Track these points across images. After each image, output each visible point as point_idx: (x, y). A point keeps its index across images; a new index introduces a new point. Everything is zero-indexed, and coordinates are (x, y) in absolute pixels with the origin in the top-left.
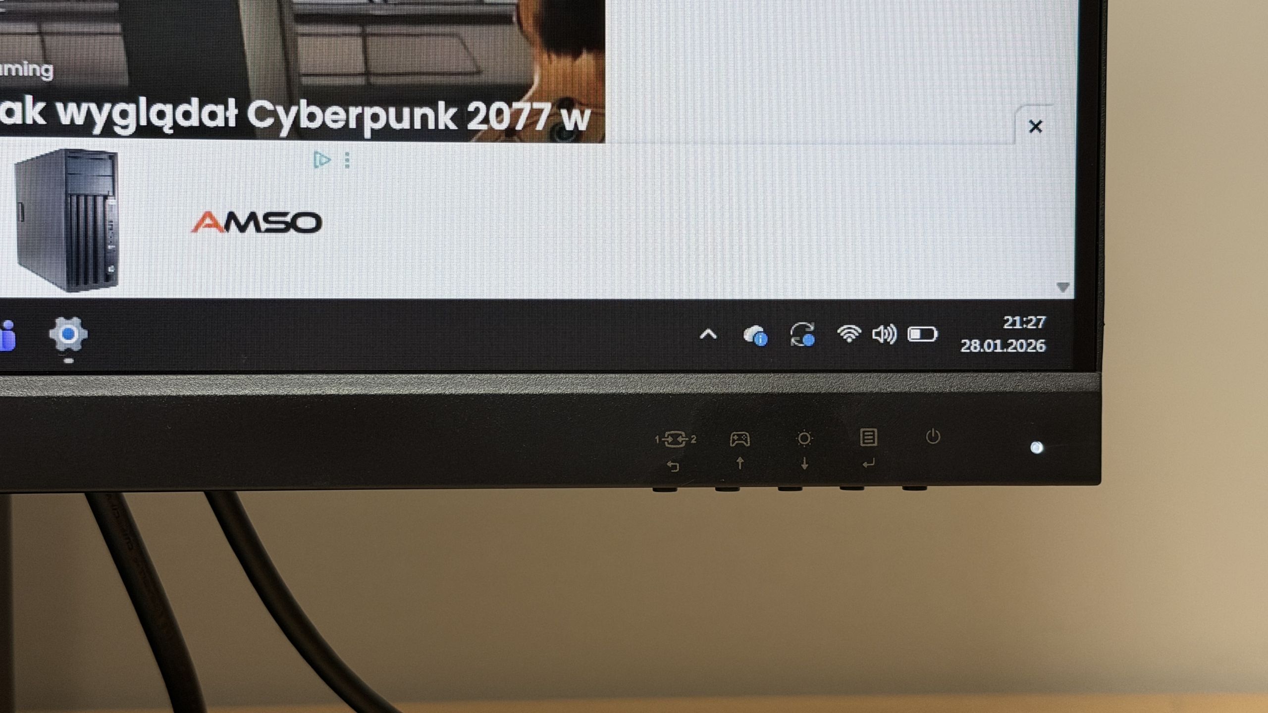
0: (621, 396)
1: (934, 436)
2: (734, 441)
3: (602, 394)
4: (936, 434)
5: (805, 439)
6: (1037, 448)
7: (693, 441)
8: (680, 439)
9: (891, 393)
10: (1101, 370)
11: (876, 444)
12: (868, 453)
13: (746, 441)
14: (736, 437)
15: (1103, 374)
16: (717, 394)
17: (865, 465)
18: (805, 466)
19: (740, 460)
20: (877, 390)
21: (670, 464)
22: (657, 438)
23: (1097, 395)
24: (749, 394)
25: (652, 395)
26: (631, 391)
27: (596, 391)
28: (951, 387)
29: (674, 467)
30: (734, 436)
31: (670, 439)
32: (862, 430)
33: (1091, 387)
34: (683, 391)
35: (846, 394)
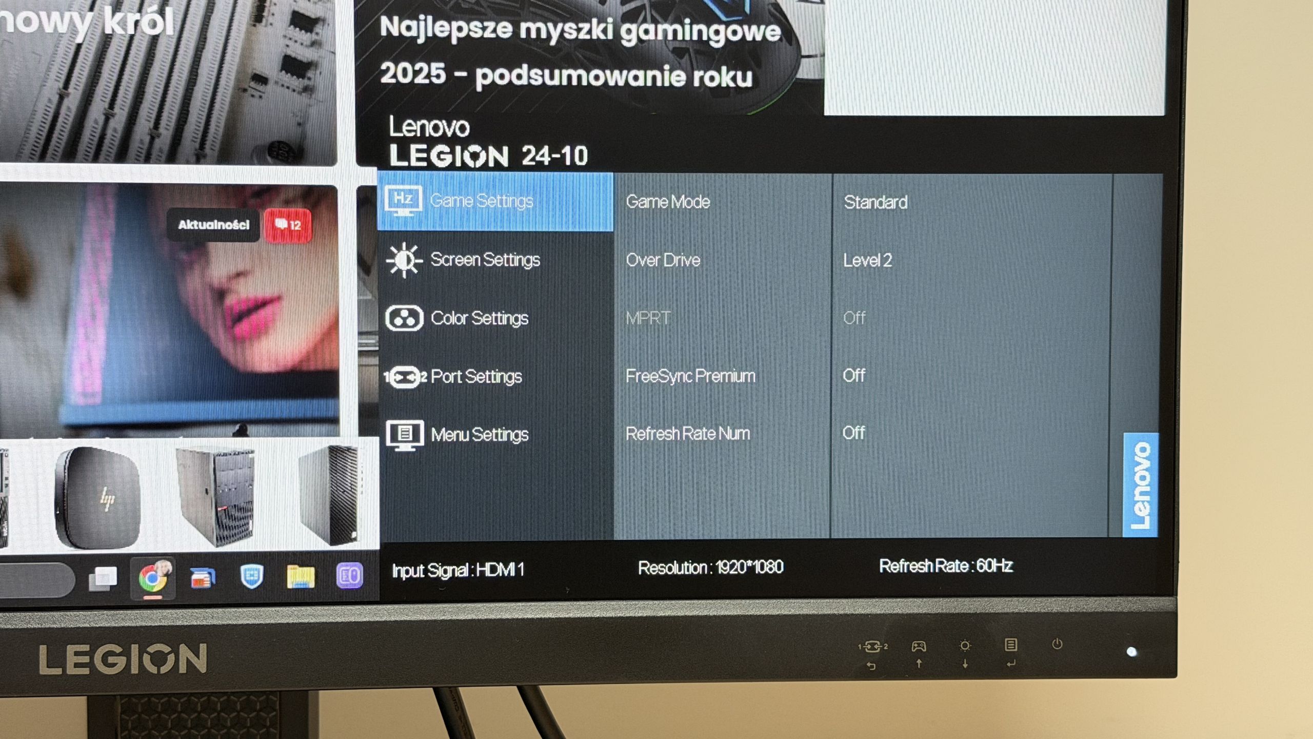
0: (834, 615)
1: (1058, 644)
2: (915, 647)
3: (821, 615)
4: (1059, 642)
5: (965, 646)
6: (1132, 652)
7: (886, 648)
8: (876, 647)
9: (1027, 613)
10: (1177, 595)
11: (1016, 650)
12: (1011, 656)
13: (923, 648)
14: (916, 645)
15: (1179, 597)
16: (902, 614)
17: (1009, 664)
18: (965, 666)
19: (919, 661)
20: (1017, 611)
21: (869, 664)
22: (860, 646)
23: (1174, 614)
24: (925, 614)
25: (856, 615)
26: (842, 612)
27: (816, 613)
28: (1070, 608)
29: (872, 667)
30: (915, 644)
31: (869, 647)
32: (1006, 639)
33: (1170, 607)
34: (879, 612)
35: (995, 614)
